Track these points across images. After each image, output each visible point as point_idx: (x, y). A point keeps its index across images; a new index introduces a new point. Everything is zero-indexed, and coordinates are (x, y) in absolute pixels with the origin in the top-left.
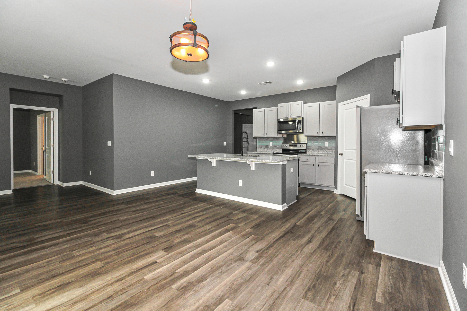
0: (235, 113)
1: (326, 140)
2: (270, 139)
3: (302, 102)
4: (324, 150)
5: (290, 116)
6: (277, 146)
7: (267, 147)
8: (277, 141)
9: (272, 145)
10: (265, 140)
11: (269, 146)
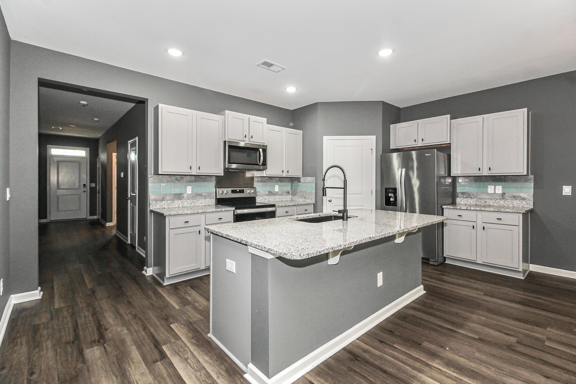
1: (276, 182)
2: (188, 178)
6: (204, 194)
7: (179, 196)
8: (203, 184)
9: (190, 193)
10: (173, 182)
11: (185, 195)
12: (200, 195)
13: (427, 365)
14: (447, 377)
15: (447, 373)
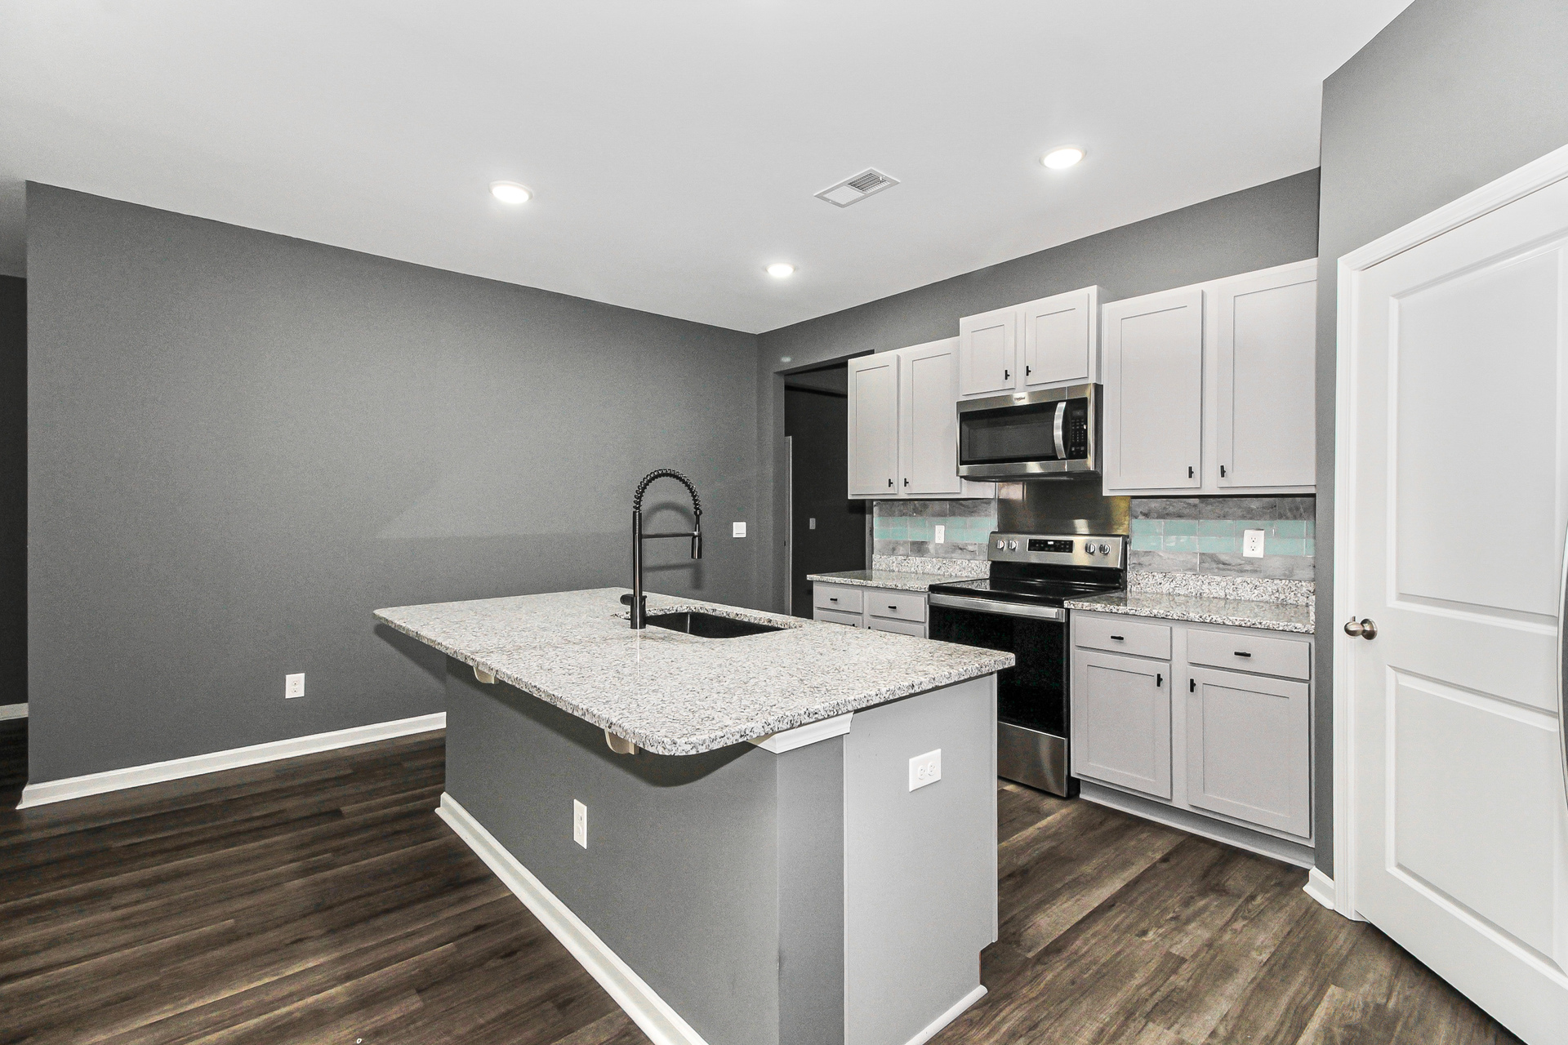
0: (788, 388)
1: (1250, 515)
2: (937, 506)
3: (1093, 290)
4: (1239, 580)
5: (1026, 380)
6: (970, 548)
7: (919, 548)
8: (969, 520)
9: (942, 541)
10: (910, 516)
11: (931, 547)
12: (961, 549)
13: (348, 977)
14: (291, 995)
15: (298, 1001)
